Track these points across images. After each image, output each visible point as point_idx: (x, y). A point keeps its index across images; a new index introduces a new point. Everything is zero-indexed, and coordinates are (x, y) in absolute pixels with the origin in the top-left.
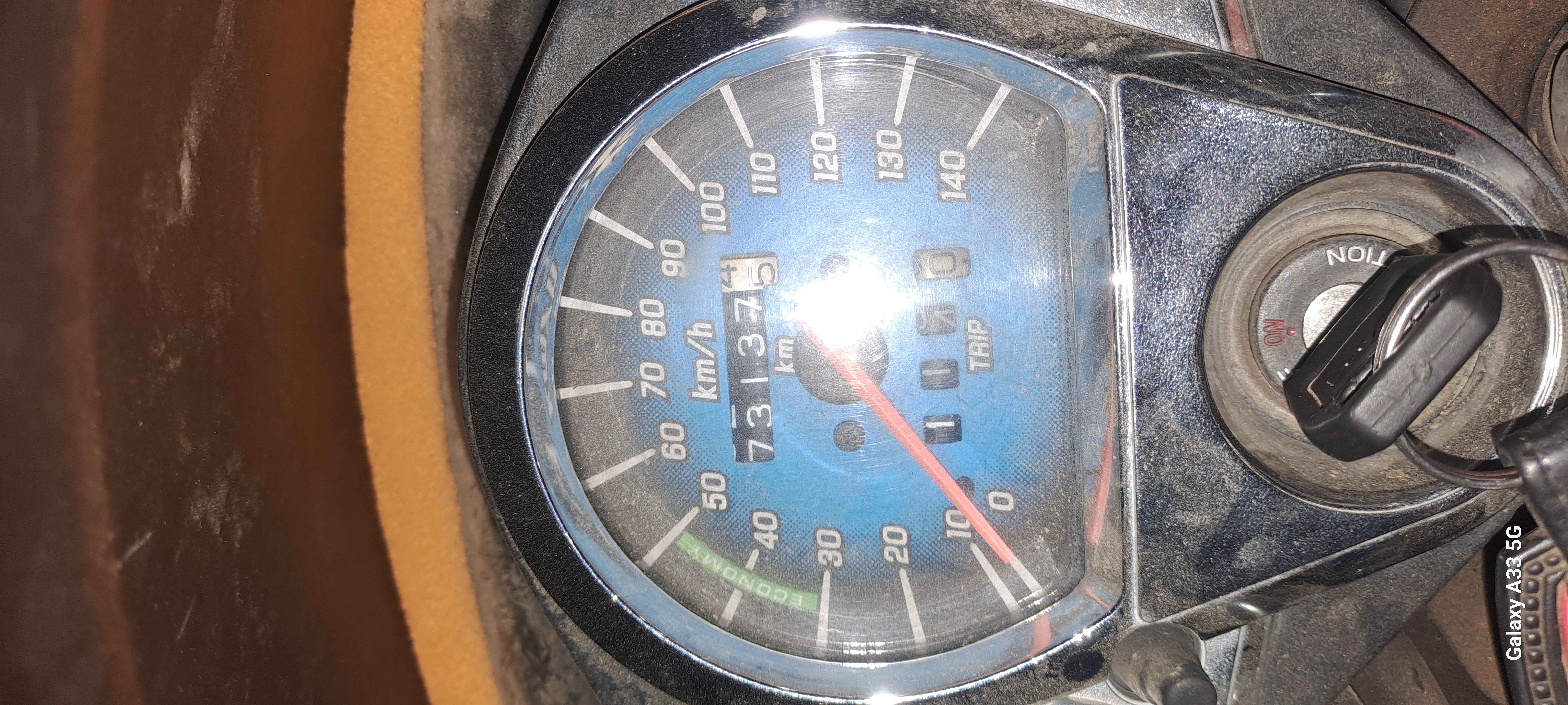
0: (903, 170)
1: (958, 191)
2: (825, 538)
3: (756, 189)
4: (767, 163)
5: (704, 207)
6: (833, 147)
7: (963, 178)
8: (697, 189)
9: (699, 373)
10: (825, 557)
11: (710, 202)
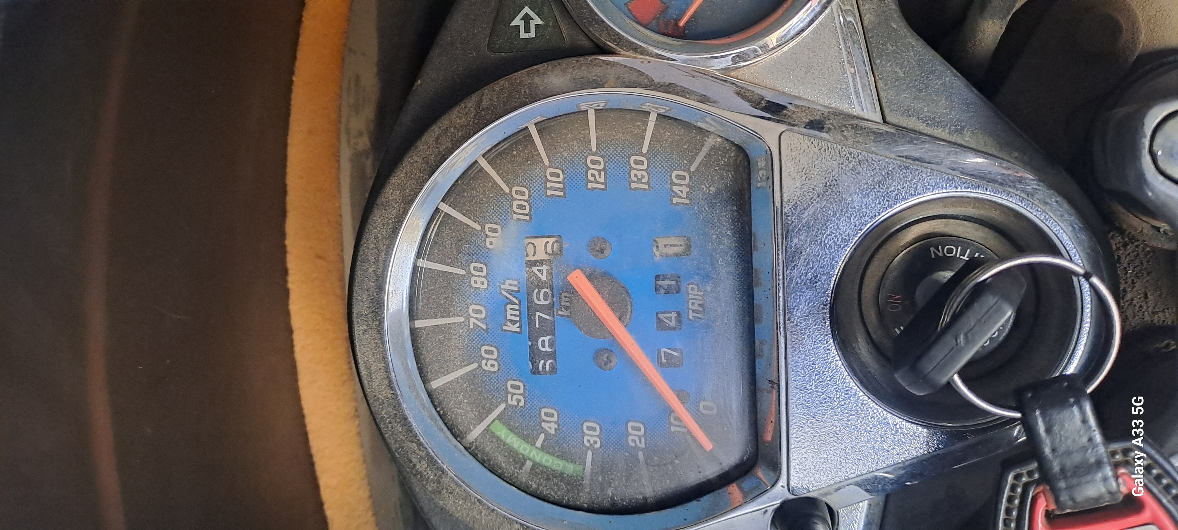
0: (648, 183)
1: (685, 198)
2: (589, 428)
3: (549, 193)
4: (558, 176)
5: (515, 203)
6: (602, 167)
7: (688, 189)
8: (511, 191)
9: (508, 313)
10: (589, 441)
11: (519, 200)
